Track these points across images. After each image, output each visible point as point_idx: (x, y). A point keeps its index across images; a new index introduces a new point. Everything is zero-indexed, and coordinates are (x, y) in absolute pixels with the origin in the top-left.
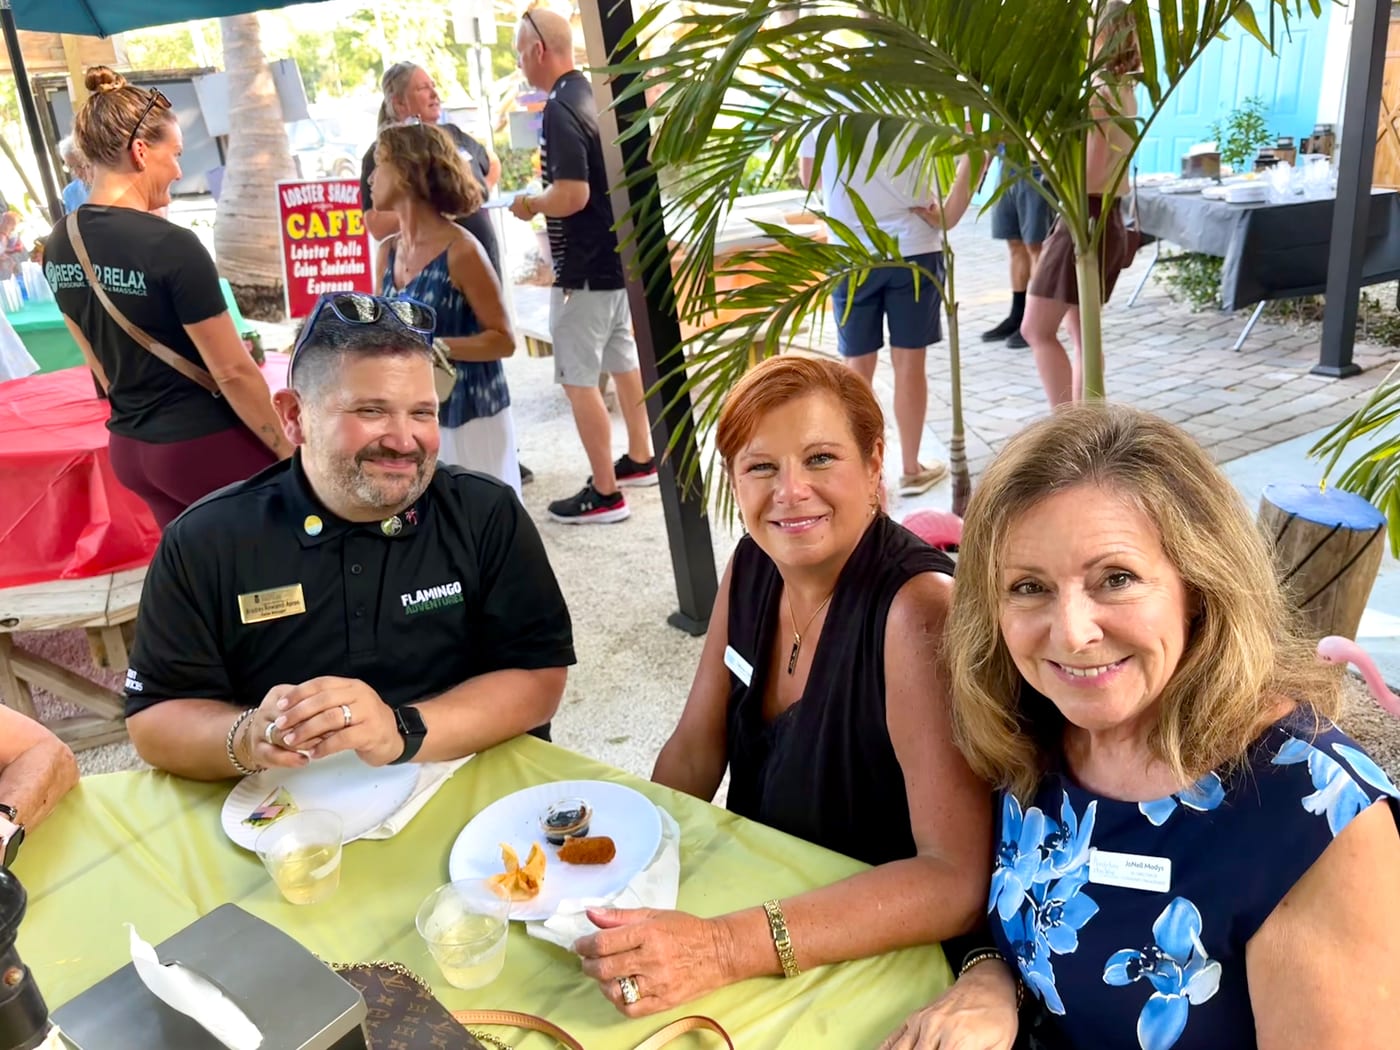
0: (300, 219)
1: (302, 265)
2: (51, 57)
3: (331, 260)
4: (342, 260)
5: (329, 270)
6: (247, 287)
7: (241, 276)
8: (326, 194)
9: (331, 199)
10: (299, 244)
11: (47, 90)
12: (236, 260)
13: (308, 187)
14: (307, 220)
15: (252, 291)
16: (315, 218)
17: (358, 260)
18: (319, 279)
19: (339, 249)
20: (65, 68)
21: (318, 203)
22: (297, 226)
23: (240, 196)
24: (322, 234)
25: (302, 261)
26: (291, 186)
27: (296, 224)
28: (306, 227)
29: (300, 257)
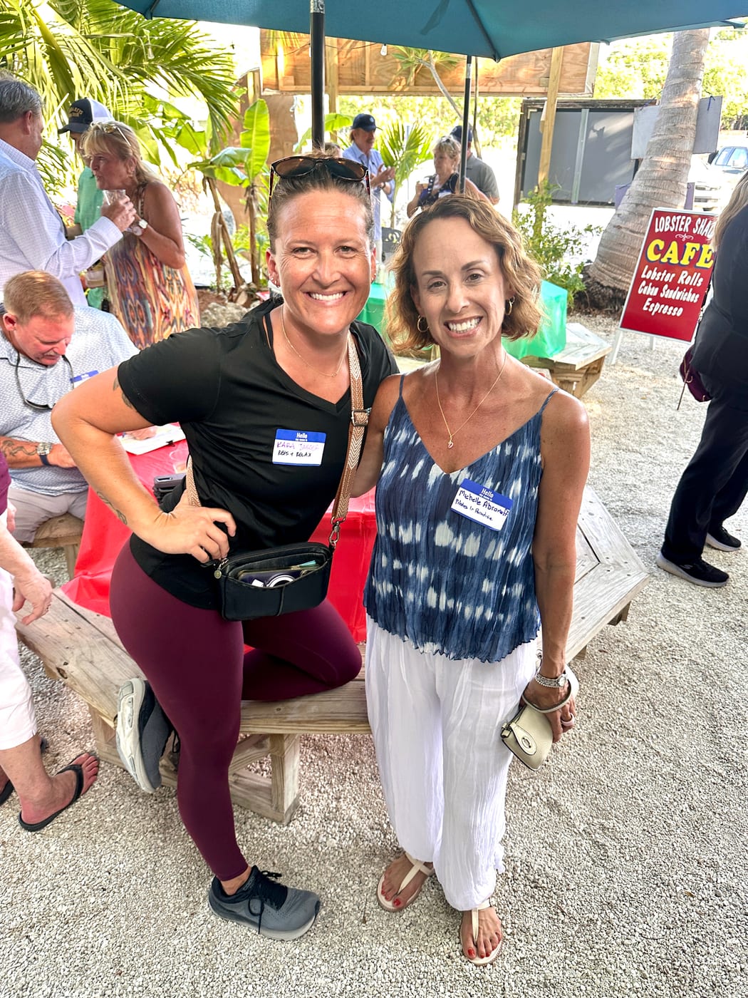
0: (661, 244)
1: (647, 285)
2: (539, 85)
3: (673, 286)
4: (682, 287)
5: (668, 294)
6: (609, 287)
7: (607, 277)
8: (692, 226)
9: (694, 231)
10: (652, 265)
11: (530, 110)
12: (608, 264)
13: (679, 217)
14: (667, 247)
15: (611, 291)
16: (674, 246)
17: (696, 290)
18: (656, 299)
19: (684, 278)
20: (545, 94)
21: (682, 233)
22: (657, 250)
23: (630, 213)
24: (675, 261)
25: (648, 281)
26: (665, 214)
27: (657, 246)
28: (663, 253)
29: (648, 277)
